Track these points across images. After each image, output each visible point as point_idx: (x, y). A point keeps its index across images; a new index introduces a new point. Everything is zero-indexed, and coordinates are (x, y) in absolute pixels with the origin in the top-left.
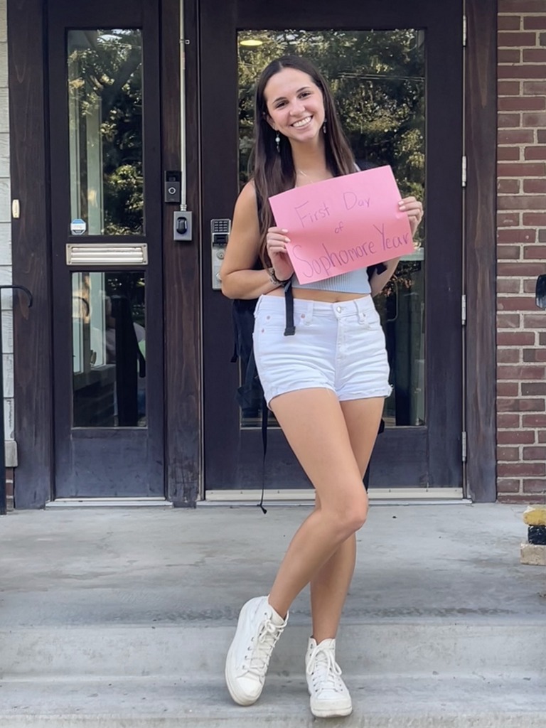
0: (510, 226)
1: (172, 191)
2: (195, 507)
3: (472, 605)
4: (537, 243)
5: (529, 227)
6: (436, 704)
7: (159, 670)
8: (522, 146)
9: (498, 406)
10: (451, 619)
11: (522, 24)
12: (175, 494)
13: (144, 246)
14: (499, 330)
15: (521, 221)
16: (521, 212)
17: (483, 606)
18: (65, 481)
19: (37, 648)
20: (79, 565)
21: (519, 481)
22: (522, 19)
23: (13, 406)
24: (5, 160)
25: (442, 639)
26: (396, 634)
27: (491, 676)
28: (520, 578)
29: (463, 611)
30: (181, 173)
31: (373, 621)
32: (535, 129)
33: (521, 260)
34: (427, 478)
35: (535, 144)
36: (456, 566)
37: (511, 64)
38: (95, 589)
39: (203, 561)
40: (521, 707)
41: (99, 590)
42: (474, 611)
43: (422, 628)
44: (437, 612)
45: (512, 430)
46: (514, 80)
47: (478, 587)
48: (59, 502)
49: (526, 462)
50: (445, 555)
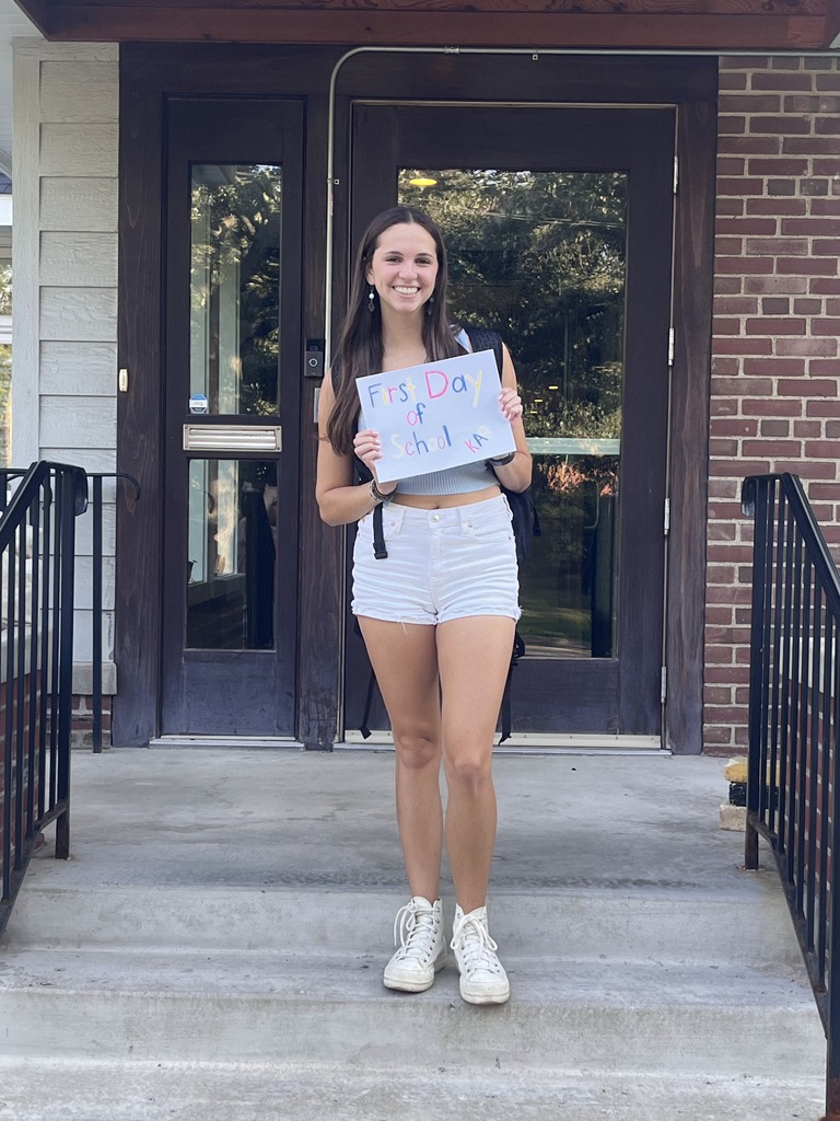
0: (725, 415)
1: (313, 362)
2: (331, 750)
3: (651, 876)
4: (759, 437)
5: (749, 417)
6: (599, 993)
7: (269, 943)
8: (743, 318)
9: (707, 636)
10: (625, 892)
11: (746, 168)
12: (308, 733)
13: (278, 430)
14: (710, 543)
15: (740, 409)
16: (740, 399)
17: (664, 878)
18: (175, 713)
19: (123, 912)
20: (184, 815)
21: (730, 729)
22: (746, 162)
23: (113, 620)
24: (112, 320)
25: (611, 915)
26: (557, 909)
27: (670, 962)
28: (716, 845)
29: (640, 883)
30: (325, 340)
31: (529, 892)
32: (760, 297)
33: (739, 457)
34: (616, 723)
35: (760, 315)
36: (639, 830)
37: (732, 217)
38: (198, 845)
39: (332, 815)
40: (701, 1000)
41: (203, 846)
42: (654, 884)
43: (588, 902)
44: (607, 883)
45: (723, 665)
46: (736, 236)
47: (662, 854)
48: (165, 740)
49: (738, 706)
50: (629, 816)
